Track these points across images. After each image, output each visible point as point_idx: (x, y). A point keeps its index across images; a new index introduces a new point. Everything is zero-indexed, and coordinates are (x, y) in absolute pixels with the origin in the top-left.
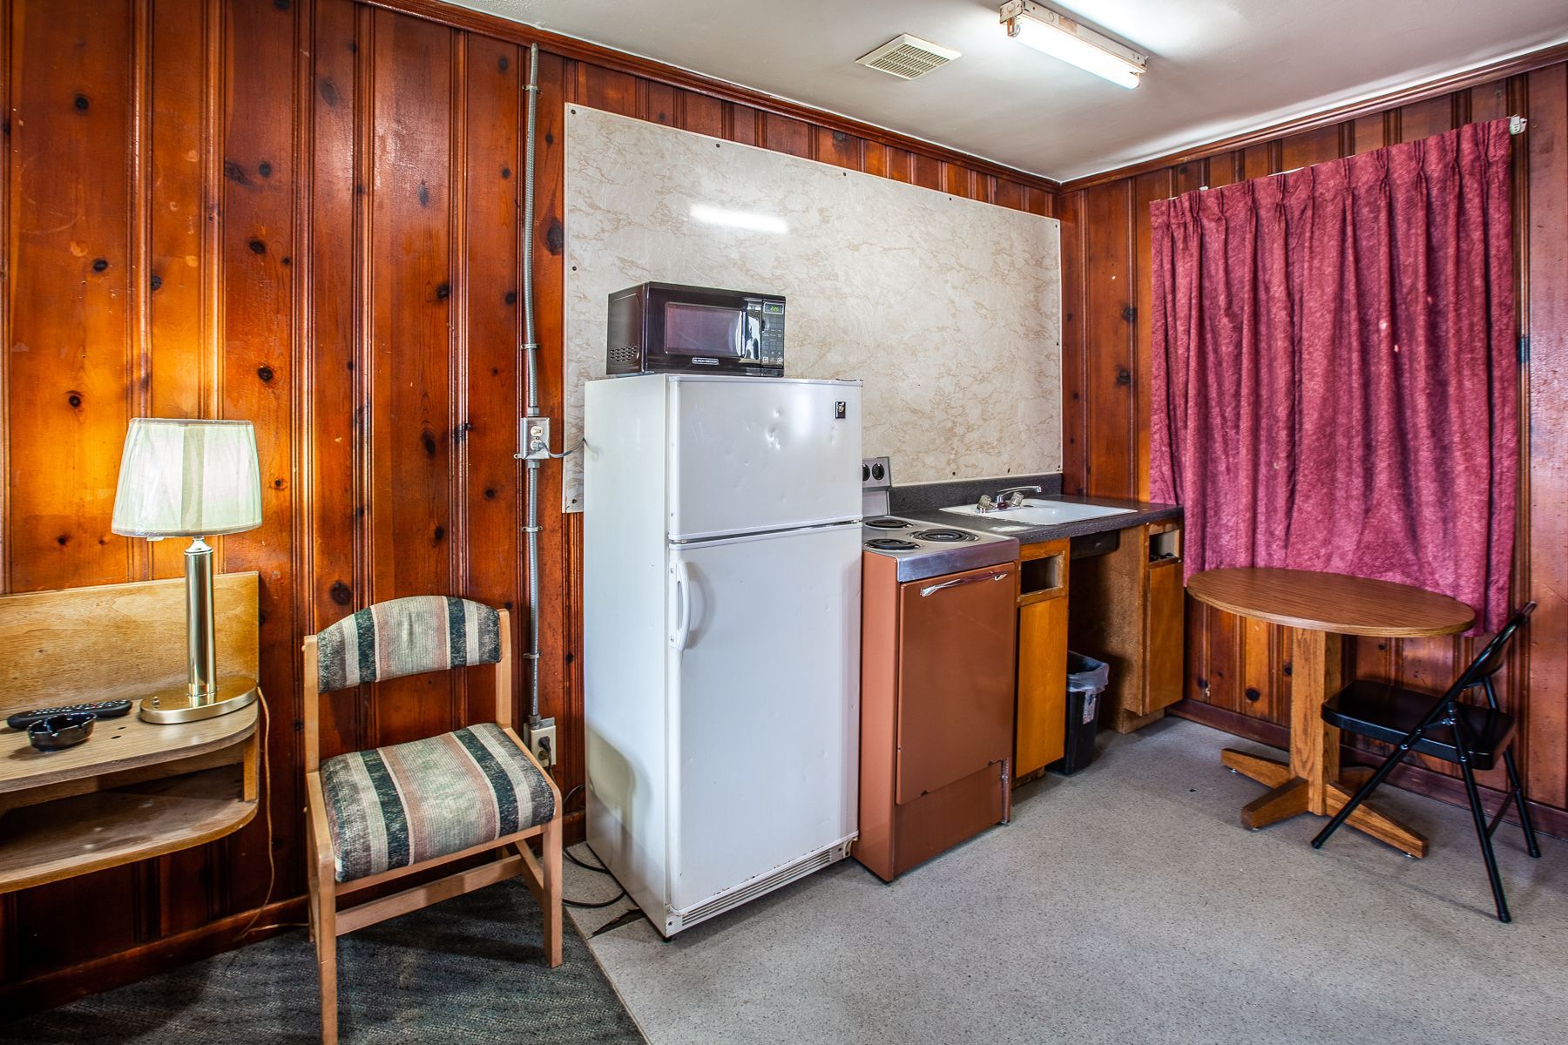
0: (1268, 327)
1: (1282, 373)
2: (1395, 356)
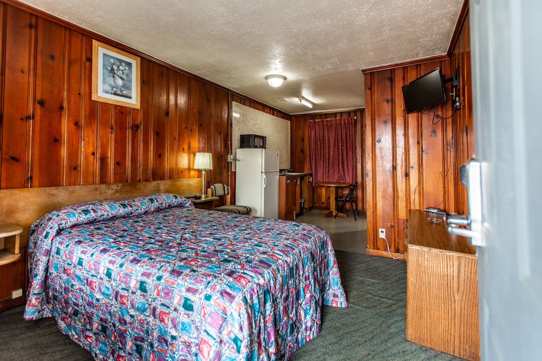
0: (325, 144)
1: (327, 151)
2: (342, 149)
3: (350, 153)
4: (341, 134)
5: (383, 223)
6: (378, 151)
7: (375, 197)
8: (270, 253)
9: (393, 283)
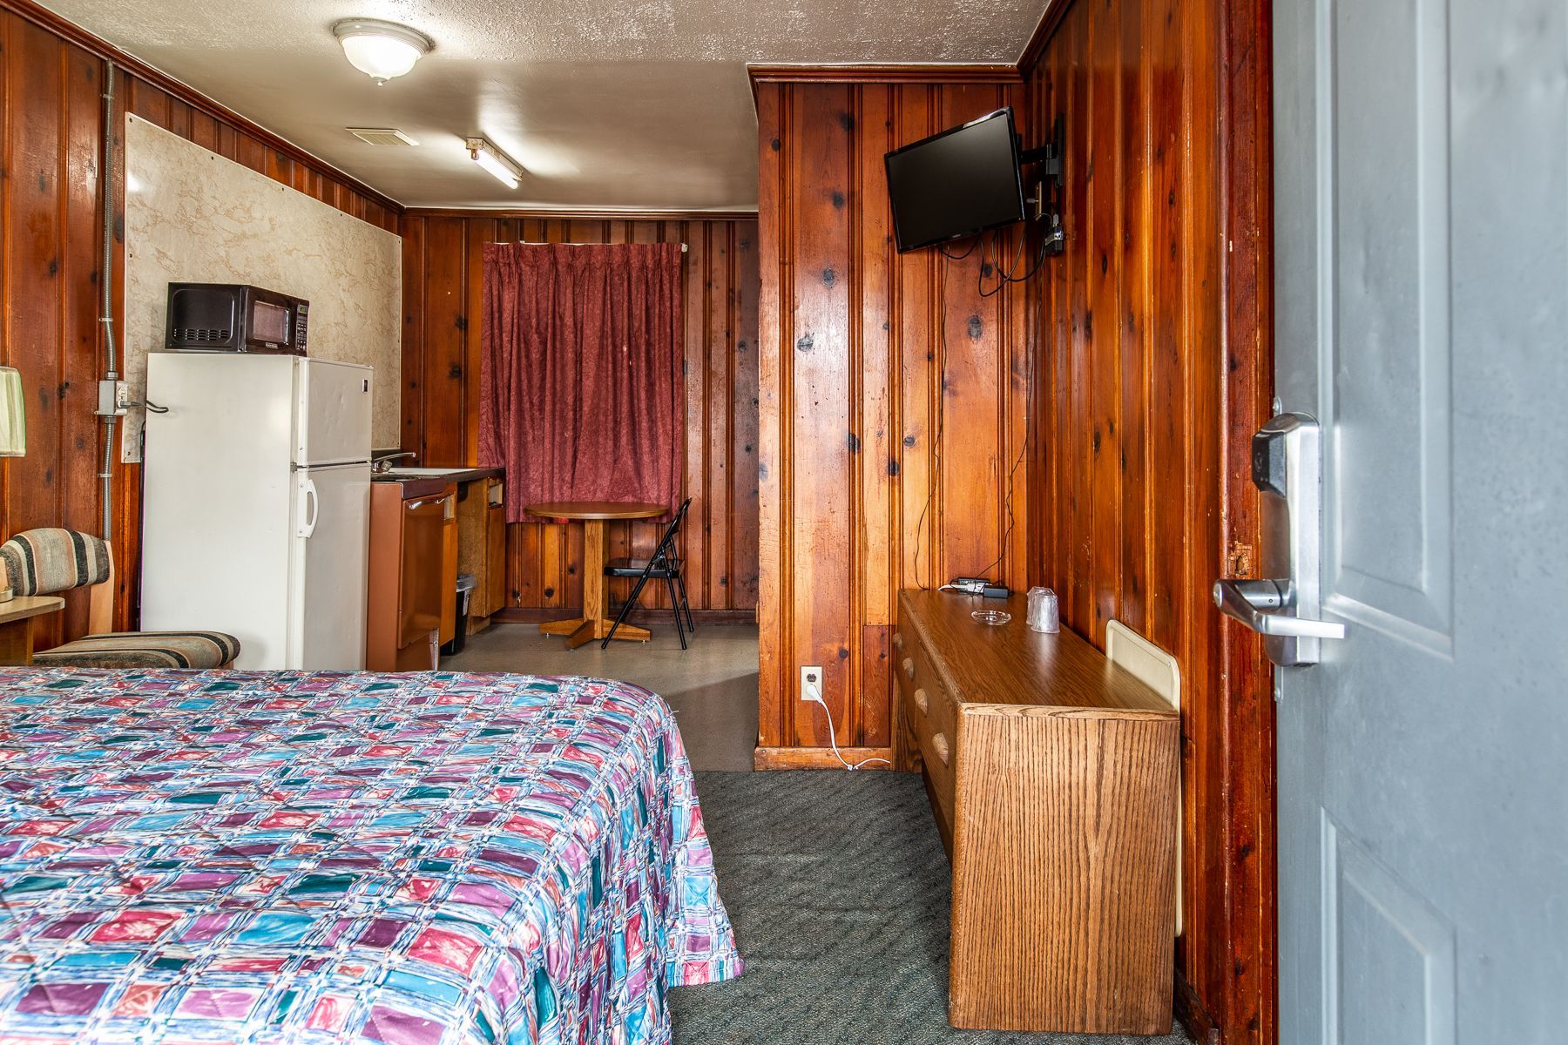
0: (562, 343)
1: (570, 375)
2: (630, 367)
3: (663, 386)
4: (630, 309)
5: (815, 646)
6: (801, 383)
7: (787, 551)
8: (503, 817)
9: (868, 852)
